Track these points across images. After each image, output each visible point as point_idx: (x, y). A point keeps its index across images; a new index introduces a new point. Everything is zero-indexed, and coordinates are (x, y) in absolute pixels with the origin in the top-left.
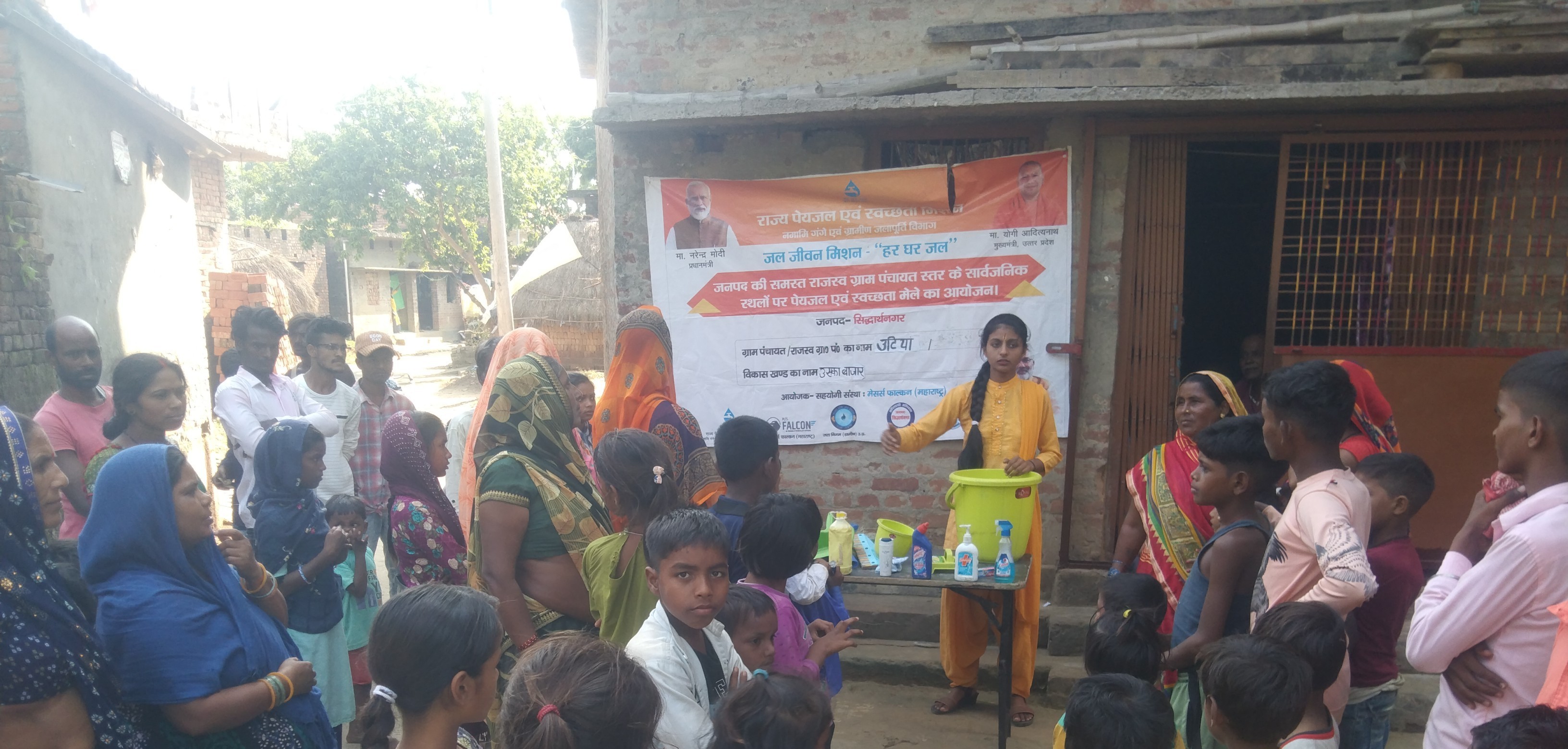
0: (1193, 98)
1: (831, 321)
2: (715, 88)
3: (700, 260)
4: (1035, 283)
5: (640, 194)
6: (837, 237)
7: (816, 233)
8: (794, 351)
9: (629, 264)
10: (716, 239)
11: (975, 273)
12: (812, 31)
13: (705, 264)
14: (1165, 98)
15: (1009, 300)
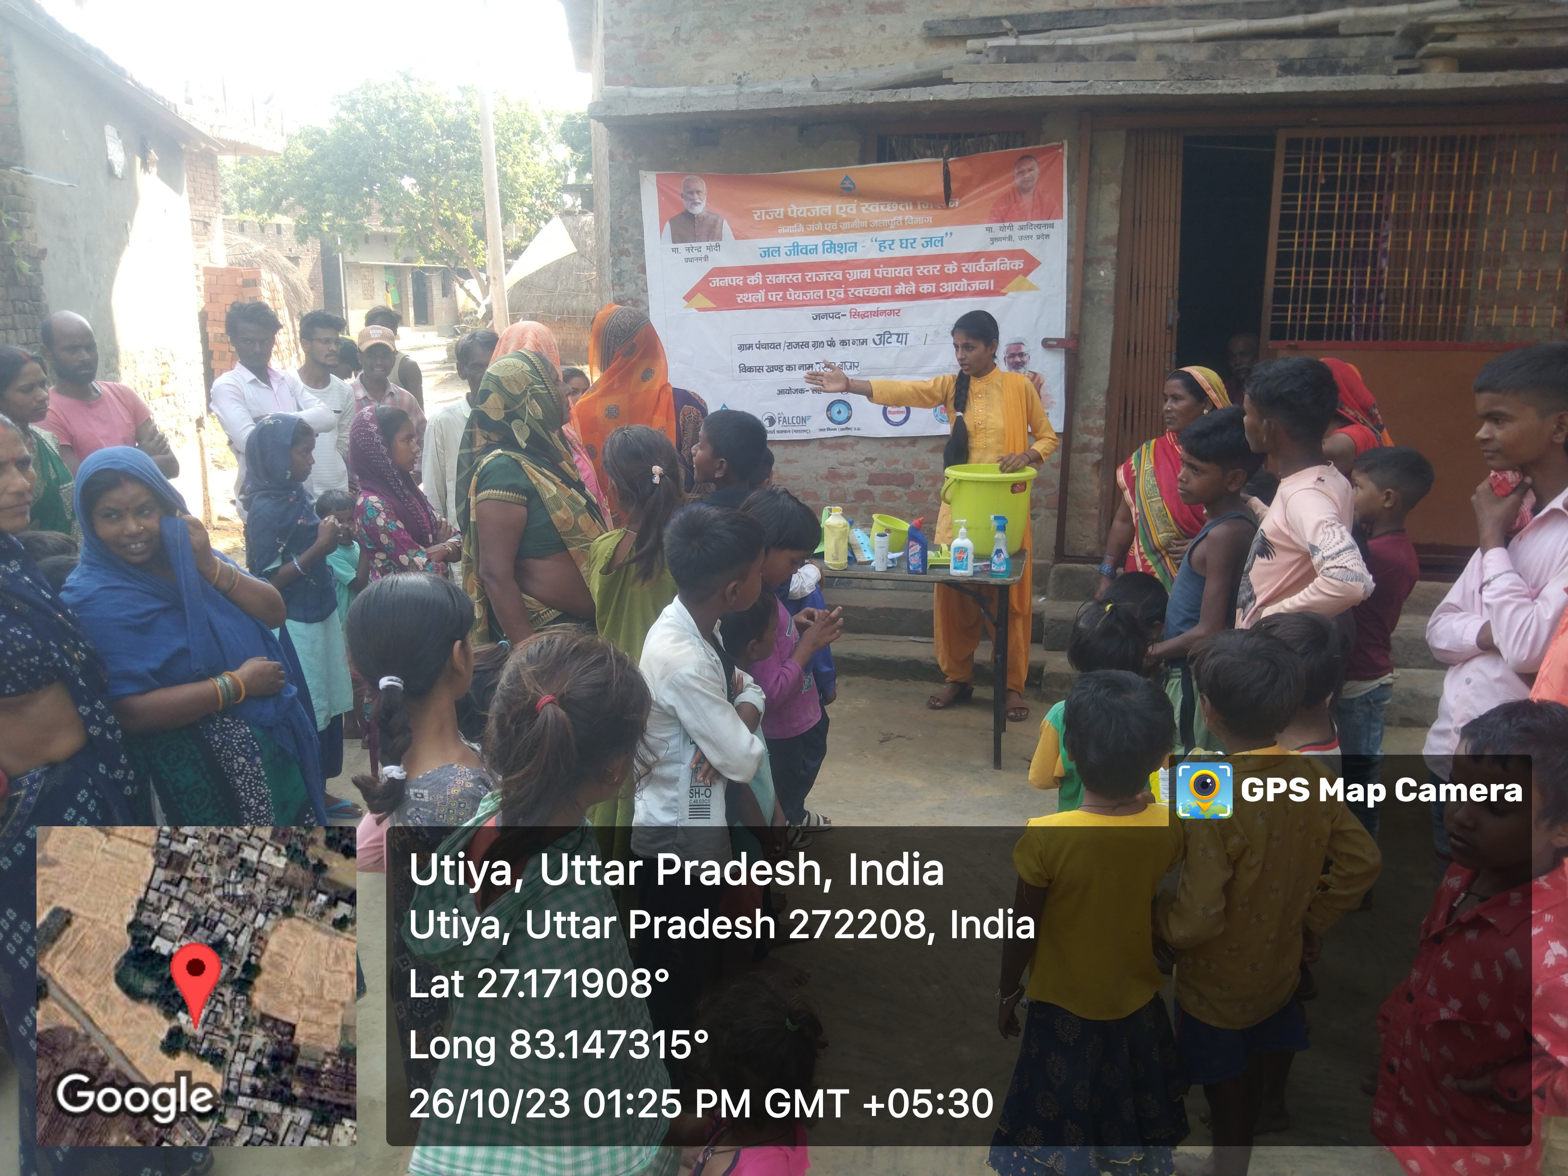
0: (1189, 93)
1: (826, 316)
2: (710, 82)
3: (696, 254)
4: (1030, 277)
5: (636, 188)
6: (833, 232)
7: (812, 227)
8: (790, 345)
9: (624, 258)
10: (712, 233)
11: (971, 267)
12: (808, 25)
13: (700, 259)
14: (1161, 92)
15: (1004, 294)
